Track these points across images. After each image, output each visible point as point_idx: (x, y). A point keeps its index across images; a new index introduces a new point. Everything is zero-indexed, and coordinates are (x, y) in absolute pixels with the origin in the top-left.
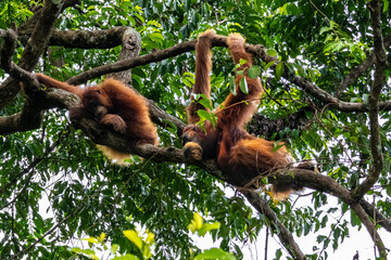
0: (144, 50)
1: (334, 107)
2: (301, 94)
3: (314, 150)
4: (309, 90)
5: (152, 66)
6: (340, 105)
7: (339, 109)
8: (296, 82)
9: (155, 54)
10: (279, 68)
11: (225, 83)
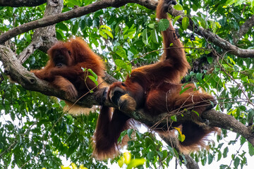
0: (65, 6)
1: (231, 53)
2: (203, 42)
3: (215, 90)
4: (211, 39)
5: (73, 21)
6: (239, 52)
7: (237, 55)
8: (199, 33)
9: (76, 11)
10: (185, 21)
11: (137, 34)
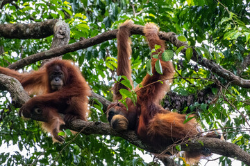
0: (72, 38)
1: (236, 84)
2: (207, 73)
3: (219, 121)
4: (214, 70)
5: (80, 52)
6: (242, 83)
7: (241, 85)
8: (203, 64)
9: (82, 42)
10: (189, 52)
11: (143, 66)
